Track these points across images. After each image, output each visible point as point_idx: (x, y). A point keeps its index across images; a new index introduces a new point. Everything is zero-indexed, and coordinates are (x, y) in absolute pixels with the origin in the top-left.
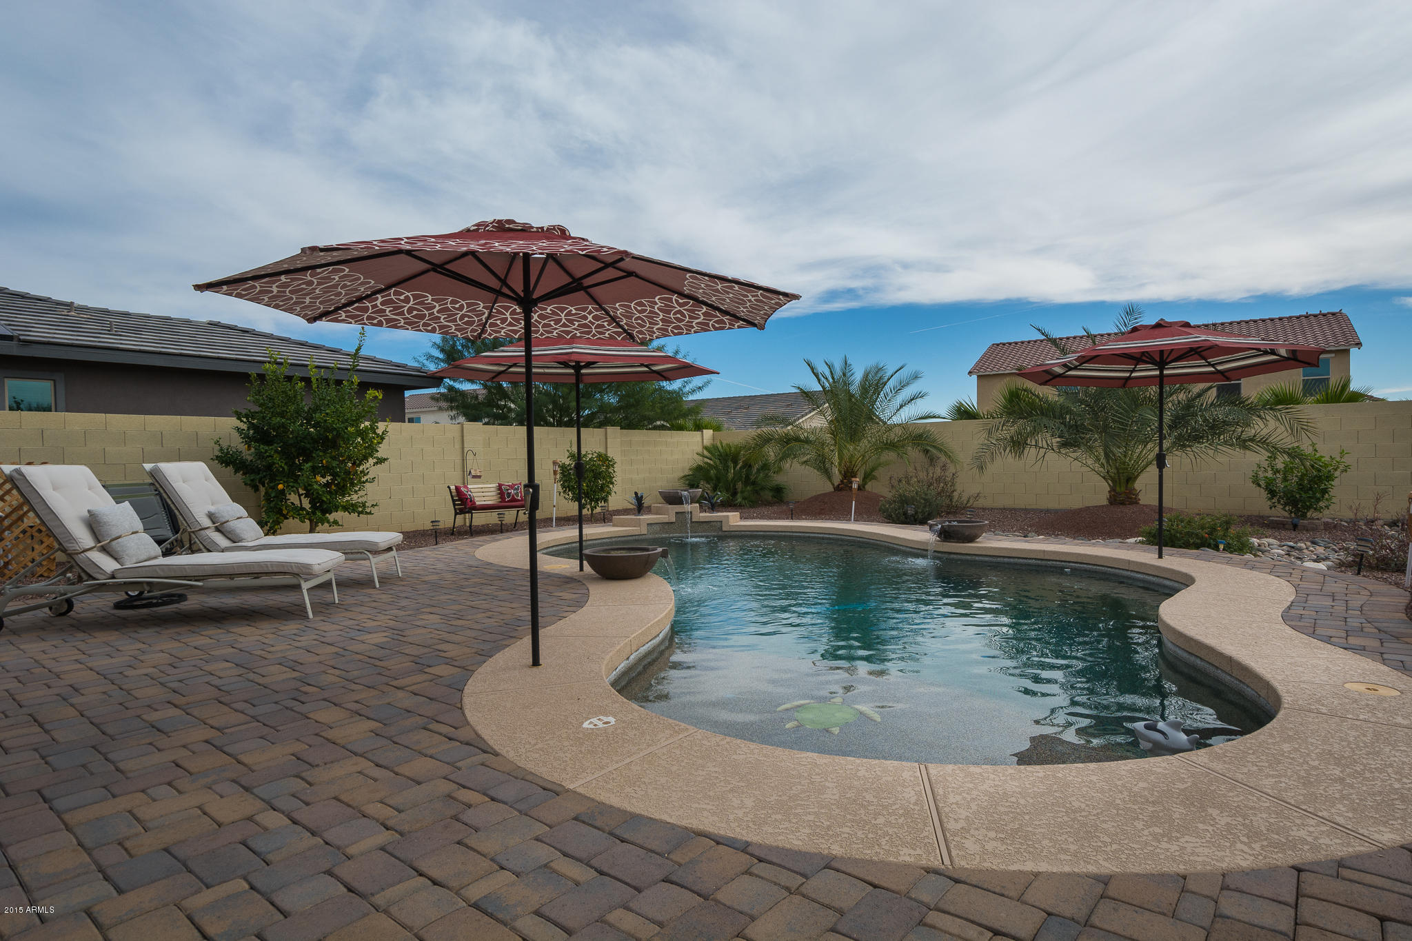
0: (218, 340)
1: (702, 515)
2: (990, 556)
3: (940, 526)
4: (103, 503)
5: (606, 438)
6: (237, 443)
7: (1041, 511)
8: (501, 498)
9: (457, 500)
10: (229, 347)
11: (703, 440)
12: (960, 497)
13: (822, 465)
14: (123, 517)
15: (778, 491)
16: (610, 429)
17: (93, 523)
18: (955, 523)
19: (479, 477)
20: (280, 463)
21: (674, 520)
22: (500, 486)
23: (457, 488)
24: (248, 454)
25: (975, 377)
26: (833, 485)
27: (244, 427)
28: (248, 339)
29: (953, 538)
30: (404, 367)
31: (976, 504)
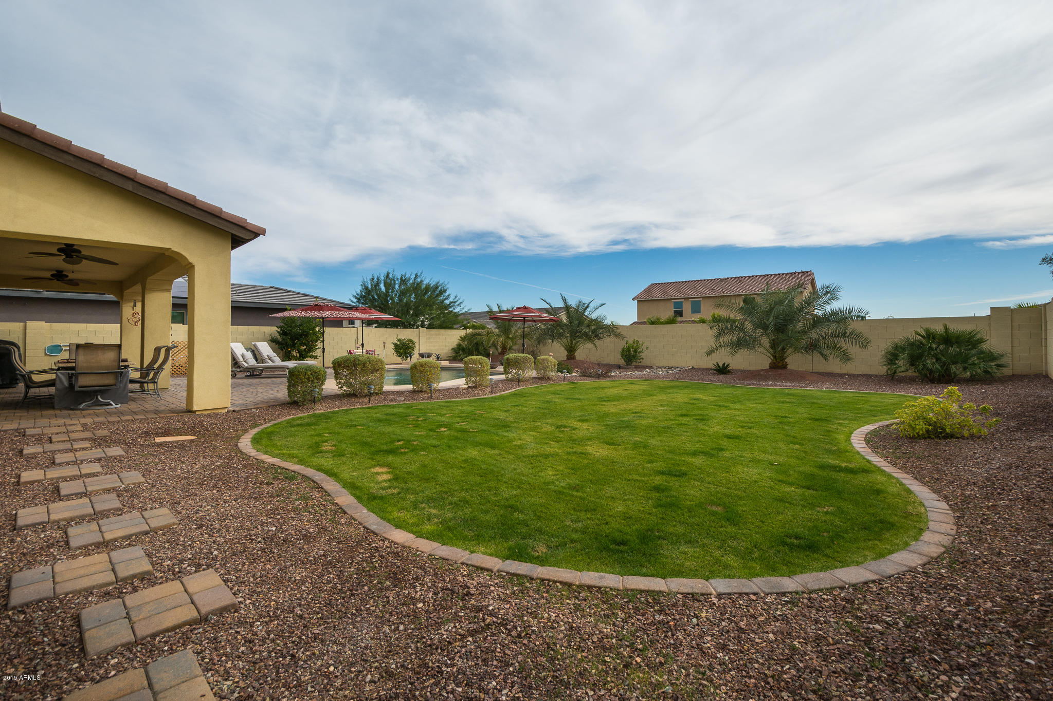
0: (273, 295)
4: (244, 351)
6: (277, 335)
10: (277, 298)
14: (249, 355)
17: (243, 356)
19: (359, 347)
20: (290, 342)
22: (367, 351)
24: (280, 339)
27: (279, 330)
28: (285, 294)
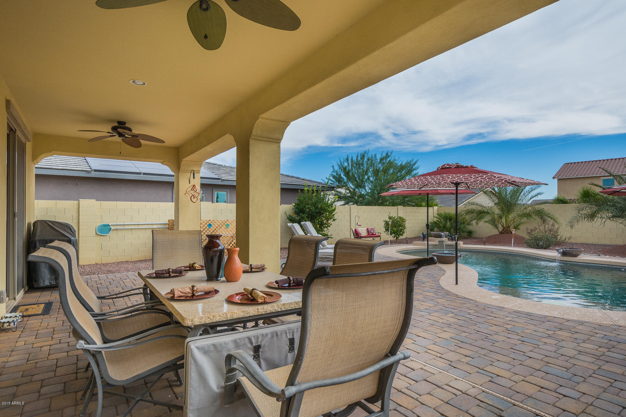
1: (449, 242)
2: (586, 263)
3: (562, 250)
5: (398, 210)
7: (601, 245)
8: (368, 233)
9: (355, 234)
11: (433, 211)
12: (561, 238)
13: (493, 222)
15: (470, 233)
16: (399, 207)
18: (568, 249)
19: (360, 225)
21: (438, 244)
22: (368, 229)
23: (355, 230)
25: (556, 180)
26: (499, 231)
29: (568, 255)
30: (321, 183)
31: (569, 241)
